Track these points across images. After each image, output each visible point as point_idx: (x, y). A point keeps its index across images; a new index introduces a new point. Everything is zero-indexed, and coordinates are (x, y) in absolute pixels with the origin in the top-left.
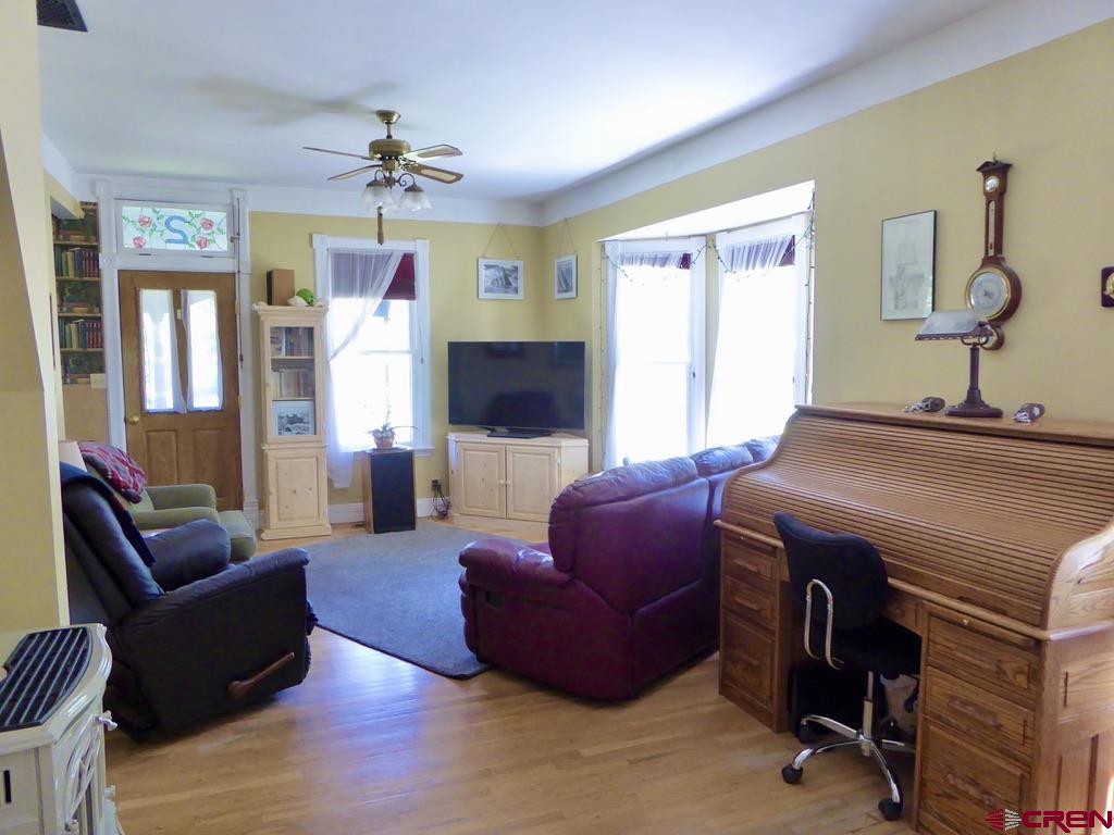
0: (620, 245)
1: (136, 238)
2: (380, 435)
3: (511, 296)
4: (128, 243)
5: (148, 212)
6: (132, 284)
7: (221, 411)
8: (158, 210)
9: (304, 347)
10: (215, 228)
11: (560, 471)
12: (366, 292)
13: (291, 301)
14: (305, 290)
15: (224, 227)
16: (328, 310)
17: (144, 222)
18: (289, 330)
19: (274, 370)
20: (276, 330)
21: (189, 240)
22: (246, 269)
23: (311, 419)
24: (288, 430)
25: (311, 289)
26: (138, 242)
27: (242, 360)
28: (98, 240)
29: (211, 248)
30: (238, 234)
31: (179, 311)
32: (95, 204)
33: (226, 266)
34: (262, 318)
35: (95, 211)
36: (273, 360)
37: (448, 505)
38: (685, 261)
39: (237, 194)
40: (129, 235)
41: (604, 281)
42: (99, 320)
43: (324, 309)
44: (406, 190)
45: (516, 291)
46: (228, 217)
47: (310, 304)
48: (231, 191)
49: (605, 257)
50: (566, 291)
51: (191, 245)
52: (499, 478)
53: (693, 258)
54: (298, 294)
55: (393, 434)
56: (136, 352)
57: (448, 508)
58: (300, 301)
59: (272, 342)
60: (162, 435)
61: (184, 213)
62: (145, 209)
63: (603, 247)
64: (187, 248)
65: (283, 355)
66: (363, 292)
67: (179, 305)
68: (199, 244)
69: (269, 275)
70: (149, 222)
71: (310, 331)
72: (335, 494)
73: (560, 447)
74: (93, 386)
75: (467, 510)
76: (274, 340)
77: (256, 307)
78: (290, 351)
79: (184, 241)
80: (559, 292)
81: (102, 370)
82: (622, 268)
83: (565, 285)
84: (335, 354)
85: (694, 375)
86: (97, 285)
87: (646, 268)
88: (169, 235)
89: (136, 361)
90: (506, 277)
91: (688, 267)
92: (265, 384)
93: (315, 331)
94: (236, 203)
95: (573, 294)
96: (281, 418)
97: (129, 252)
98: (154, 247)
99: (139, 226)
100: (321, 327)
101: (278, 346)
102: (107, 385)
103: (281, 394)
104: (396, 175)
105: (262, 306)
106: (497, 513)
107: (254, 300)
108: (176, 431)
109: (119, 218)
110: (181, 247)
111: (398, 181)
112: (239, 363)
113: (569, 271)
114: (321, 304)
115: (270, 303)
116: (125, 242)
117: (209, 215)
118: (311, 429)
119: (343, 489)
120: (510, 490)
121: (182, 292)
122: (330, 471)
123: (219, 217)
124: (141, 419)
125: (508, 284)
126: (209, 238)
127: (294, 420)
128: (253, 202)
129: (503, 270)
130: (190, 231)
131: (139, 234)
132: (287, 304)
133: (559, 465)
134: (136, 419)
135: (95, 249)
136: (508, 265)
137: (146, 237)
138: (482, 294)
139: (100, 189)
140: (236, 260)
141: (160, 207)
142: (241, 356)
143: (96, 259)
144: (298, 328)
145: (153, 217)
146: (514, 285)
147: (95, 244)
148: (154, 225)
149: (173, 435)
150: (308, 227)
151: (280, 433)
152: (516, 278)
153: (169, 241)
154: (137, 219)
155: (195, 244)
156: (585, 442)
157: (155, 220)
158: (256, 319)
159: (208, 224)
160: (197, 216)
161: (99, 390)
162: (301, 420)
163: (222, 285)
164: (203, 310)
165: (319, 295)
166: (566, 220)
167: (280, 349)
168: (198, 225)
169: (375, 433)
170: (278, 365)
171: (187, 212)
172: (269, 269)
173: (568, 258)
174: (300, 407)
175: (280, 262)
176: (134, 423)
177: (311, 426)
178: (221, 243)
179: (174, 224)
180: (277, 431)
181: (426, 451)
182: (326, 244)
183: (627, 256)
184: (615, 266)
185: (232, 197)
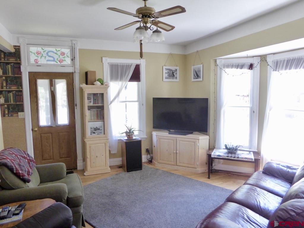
0: (223, 61)
1: (36, 60)
2: (128, 134)
3: (175, 80)
4: (32, 61)
5: (39, 49)
6: (34, 77)
7: (69, 125)
8: (43, 48)
9: (100, 101)
10: (65, 55)
11: (198, 148)
12: (122, 80)
13: (95, 83)
14: (100, 79)
15: (69, 55)
16: (109, 86)
17: (38, 53)
18: (95, 95)
19: (89, 109)
20: (89, 94)
21: (56, 60)
22: (77, 71)
23: (103, 128)
24: (94, 133)
25: (102, 79)
26: (36, 61)
27: (76, 106)
28: (20, 60)
29: (64, 63)
30: (75, 58)
31: (52, 87)
32: (19, 46)
33: (69, 70)
34: (84, 90)
35: (19, 49)
36: (88, 106)
37: (152, 158)
38: (251, 67)
39: (74, 42)
40: (33, 58)
41: (216, 75)
42: (21, 91)
43: (107, 86)
44: (153, 32)
45: (176, 78)
46: (70, 51)
47: (102, 84)
48: (72, 41)
49: (216, 65)
50: (197, 78)
51: (56, 62)
52: (174, 151)
53: (255, 66)
54: (98, 80)
55: (133, 133)
56: (36, 104)
57: (152, 159)
58: (98, 83)
59: (88, 99)
60: (46, 135)
61: (53, 49)
62: (38, 48)
63: (216, 61)
64: (55, 63)
65: (92, 104)
66: (121, 79)
67: (52, 85)
68: (60, 61)
69: (86, 73)
70: (40, 53)
71: (102, 94)
72: (112, 156)
73: (199, 139)
74: (19, 117)
75: (160, 161)
76: (89, 98)
77: (81, 86)
78: (94, 103)
79: (54, 61)
80: (194, 78)
81: (23, 111)
82: (224, 69)
83: (197, 76)
84: (111, 103)
85: (254, 112)
86: (20, 78)
87: (234, 70)
88: (48, 58)
89: (36, 107)
90: (173, 73)
91: (252, 69)
92: (85, 116)
93: (104, 94)
94: (73, 46)
95: (201, 79)
96: (91, 128)
97: (33, 65)
98: (42, 63)
99: (36, 55)
100: (107, 93)
101: (90, 101)
102: (25, 116)
103: (91, 119)
104: (149, 25)
105: (84, 86)
106: (173, 163)
107: (81, 83)
108: (51, 133)
109: (29, 52)
110: (52, 63)
111: (150, 28)
112: (75, 107)
113: (199, 71)
114: (106, 84)
115: (87, 84)
116: (31, 61)
117: (63, 50)
118: (103, 133)
119: (115, 154)
120: (178, 155)
121: (53, 80)
122: (110, 147)
123: (67, 51)
124: (38, 129)
125: (174, 75)
126: (63, 59)
127: (96, 129)
128: (80, 45)
129: (172, 70)
130: (56, 57)
131: (36, 58)
132: (93, 84)
133: (198, 146)
134: (36, 129)
135: (20, 64)
136: (173, 68)
137: (39, 59)
138: (164, 80)
139: (21, 40)
140: (74, 67)
141: (45, 47)
142: (76, 104)
143: (20, 68)
144: (97, 94)
145: (42, 51)
146: (176, 76)
147: (19, 62)
148: (42, 55)
149: (51, 134)
150: (101, 54)
151: (91, 134)
152: (176, 74)
153: (48, 61)
154: (35, 52)
155: (58, 61)
156: (207, 137)
157: (42, 52)
158: (81, 90)
159: (63, 54)
160: (59, 51)
161: (22, 118)
162: (99, 129)
163: (69, 77)
164: (61, 87)
165: (105, 81)
166: (197, 51)
167: (91, 102)
168: (59, 54)
169: (126, 133)
170: (90, 108)
171: (55, 49)
172: (86, 71)
173: (199, 66)
174: (98, 124)
175: (90, 68)
176: (35, 131)
177: (103, 131)
178: (68, 61)
179: (50, 54)
180: (90, 133)
181: (144, 138)
182: (107, 61)
183: (226, 64)
184: (221, 69)
185: (72, 43)
